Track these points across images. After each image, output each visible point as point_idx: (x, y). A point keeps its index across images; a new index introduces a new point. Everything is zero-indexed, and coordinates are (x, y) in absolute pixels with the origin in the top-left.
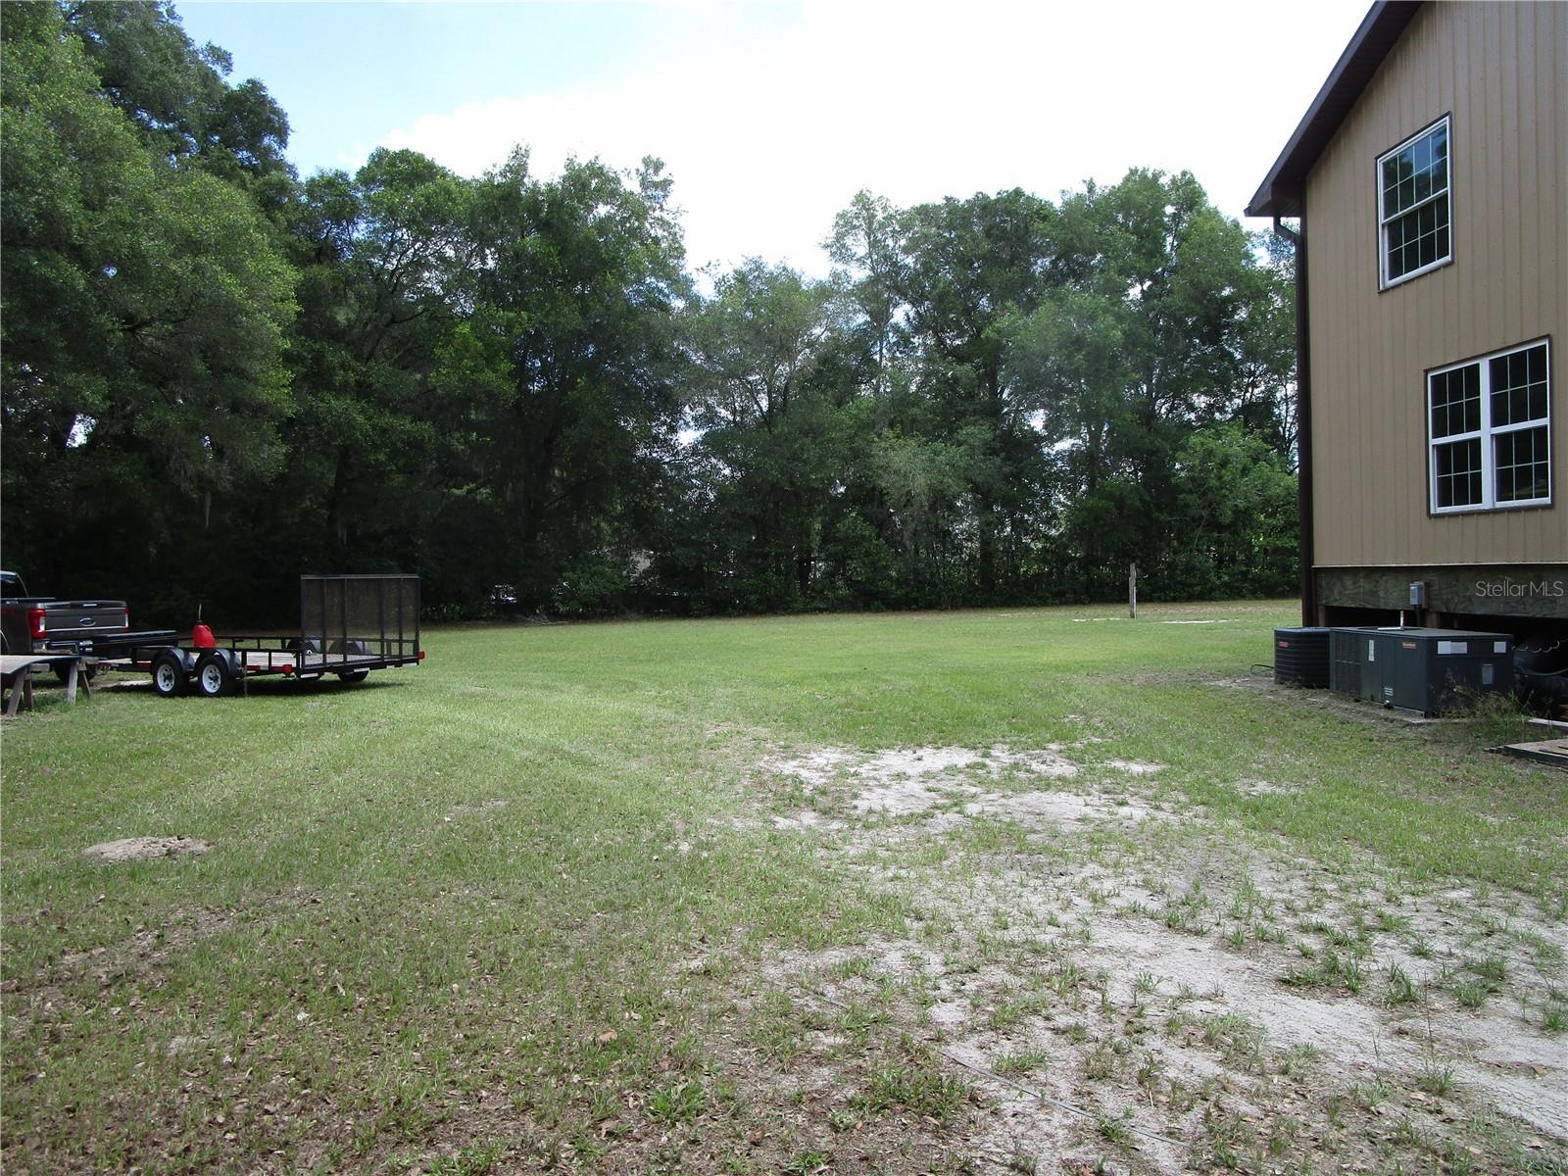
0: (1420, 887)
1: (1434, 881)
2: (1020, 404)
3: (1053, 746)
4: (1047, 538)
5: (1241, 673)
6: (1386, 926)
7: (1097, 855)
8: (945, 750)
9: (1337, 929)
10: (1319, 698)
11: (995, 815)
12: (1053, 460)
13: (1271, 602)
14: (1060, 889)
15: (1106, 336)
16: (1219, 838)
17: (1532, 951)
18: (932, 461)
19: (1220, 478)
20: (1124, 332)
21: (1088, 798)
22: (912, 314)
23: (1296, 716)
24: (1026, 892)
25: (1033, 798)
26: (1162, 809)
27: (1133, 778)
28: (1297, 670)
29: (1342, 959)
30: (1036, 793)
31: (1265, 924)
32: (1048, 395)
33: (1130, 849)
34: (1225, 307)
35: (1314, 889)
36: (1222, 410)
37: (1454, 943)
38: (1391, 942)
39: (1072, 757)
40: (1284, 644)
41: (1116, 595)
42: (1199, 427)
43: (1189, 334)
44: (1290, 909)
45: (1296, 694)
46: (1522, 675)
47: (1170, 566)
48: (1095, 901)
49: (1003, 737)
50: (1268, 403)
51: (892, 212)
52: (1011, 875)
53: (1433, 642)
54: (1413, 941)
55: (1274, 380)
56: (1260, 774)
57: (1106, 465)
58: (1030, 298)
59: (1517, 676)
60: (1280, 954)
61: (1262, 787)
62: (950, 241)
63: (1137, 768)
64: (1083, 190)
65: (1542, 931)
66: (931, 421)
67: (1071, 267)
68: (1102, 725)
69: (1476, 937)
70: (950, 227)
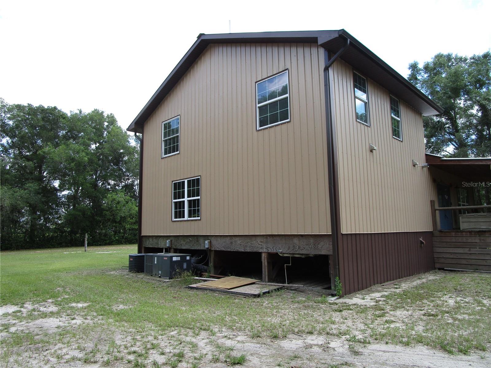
0: (164, 333)
1: (168, 330)
2: (50, 177)
3: (50, 301)
4: (56, 224)
5: (119, 269)
6: (154, 347)
7: (61, 340)
8: (4, 307)
9: (140, 351)
10: (141, 276)
11: (22, 331)
12: (61, 198)
13: (130, 245)
14: (45, 356)
15: (82, 159)
16: (105, 327)
17: (191, 346)
18: (13, 195)
19: (116, 207)
20: (88, 159)
21: (61, 319)
22: (10, 141)
23: (134, 282)
24: (31, 360)
25: (39, 322)
26: (87, 319)
27: (78, 309)
28: (135, 267)
29: (140, 361)
30: (41, 320)
31: (118, 354)
32: (61, 175)
33: (74, 335)
34: (121, 156)
35: (133, 339)
36: (118, 186)
37: (171, 348)
38: (154, 352)
39: (56, 304)
40: (132, 259)
41: (81, 244)
42: (111, 190)
43: (109, 162)
44: (126, 347)
45: (134, 275)
46: (193, 265)
47: (100, 234)
48: (59, 358)
49: (30, 299)
50: (132, 185)
51: (5, 104)
52: (26, 354)
53: (172, 257)
54: (161, 350)
55: (134, 179)
56: (121, 302)
57: (80, 200)
58: (57, 143)
59: (192, 266)
60: (121, 364)
61: (121, 306)
62: (28, 119)
63: (80, 305)
64: (78, 112)
65: (194, 340)
66: (14, 180)
67: (72, 135)
68: (69, 291)
69: (177, 345)
70: (29, 114)
